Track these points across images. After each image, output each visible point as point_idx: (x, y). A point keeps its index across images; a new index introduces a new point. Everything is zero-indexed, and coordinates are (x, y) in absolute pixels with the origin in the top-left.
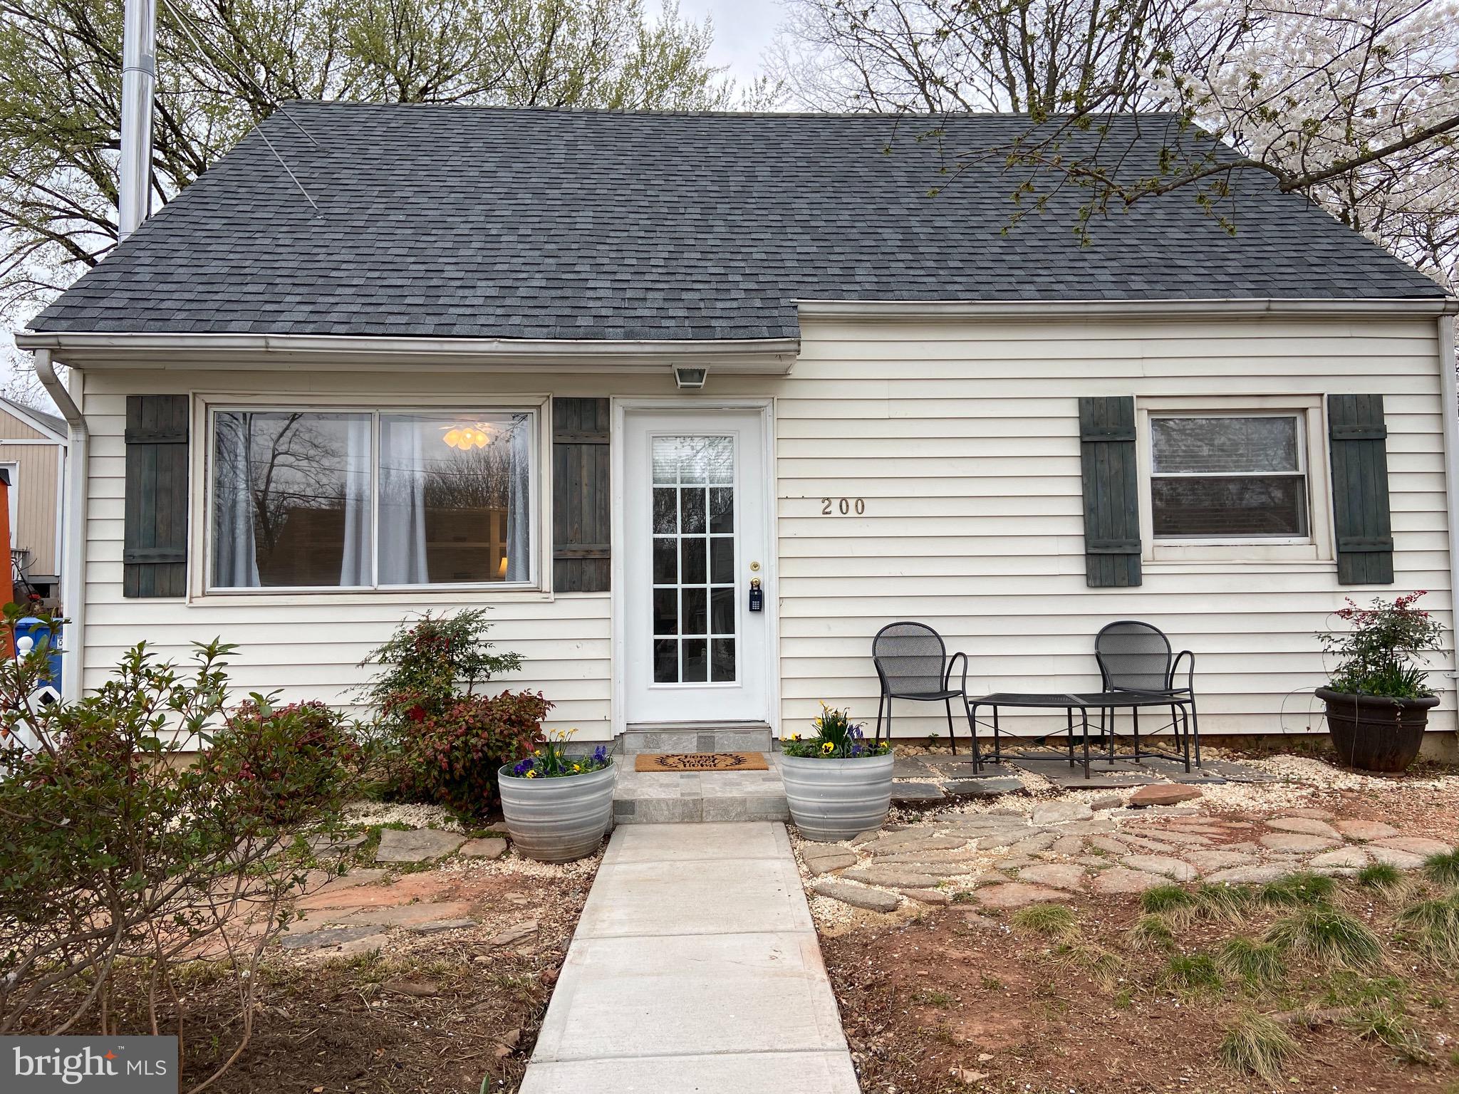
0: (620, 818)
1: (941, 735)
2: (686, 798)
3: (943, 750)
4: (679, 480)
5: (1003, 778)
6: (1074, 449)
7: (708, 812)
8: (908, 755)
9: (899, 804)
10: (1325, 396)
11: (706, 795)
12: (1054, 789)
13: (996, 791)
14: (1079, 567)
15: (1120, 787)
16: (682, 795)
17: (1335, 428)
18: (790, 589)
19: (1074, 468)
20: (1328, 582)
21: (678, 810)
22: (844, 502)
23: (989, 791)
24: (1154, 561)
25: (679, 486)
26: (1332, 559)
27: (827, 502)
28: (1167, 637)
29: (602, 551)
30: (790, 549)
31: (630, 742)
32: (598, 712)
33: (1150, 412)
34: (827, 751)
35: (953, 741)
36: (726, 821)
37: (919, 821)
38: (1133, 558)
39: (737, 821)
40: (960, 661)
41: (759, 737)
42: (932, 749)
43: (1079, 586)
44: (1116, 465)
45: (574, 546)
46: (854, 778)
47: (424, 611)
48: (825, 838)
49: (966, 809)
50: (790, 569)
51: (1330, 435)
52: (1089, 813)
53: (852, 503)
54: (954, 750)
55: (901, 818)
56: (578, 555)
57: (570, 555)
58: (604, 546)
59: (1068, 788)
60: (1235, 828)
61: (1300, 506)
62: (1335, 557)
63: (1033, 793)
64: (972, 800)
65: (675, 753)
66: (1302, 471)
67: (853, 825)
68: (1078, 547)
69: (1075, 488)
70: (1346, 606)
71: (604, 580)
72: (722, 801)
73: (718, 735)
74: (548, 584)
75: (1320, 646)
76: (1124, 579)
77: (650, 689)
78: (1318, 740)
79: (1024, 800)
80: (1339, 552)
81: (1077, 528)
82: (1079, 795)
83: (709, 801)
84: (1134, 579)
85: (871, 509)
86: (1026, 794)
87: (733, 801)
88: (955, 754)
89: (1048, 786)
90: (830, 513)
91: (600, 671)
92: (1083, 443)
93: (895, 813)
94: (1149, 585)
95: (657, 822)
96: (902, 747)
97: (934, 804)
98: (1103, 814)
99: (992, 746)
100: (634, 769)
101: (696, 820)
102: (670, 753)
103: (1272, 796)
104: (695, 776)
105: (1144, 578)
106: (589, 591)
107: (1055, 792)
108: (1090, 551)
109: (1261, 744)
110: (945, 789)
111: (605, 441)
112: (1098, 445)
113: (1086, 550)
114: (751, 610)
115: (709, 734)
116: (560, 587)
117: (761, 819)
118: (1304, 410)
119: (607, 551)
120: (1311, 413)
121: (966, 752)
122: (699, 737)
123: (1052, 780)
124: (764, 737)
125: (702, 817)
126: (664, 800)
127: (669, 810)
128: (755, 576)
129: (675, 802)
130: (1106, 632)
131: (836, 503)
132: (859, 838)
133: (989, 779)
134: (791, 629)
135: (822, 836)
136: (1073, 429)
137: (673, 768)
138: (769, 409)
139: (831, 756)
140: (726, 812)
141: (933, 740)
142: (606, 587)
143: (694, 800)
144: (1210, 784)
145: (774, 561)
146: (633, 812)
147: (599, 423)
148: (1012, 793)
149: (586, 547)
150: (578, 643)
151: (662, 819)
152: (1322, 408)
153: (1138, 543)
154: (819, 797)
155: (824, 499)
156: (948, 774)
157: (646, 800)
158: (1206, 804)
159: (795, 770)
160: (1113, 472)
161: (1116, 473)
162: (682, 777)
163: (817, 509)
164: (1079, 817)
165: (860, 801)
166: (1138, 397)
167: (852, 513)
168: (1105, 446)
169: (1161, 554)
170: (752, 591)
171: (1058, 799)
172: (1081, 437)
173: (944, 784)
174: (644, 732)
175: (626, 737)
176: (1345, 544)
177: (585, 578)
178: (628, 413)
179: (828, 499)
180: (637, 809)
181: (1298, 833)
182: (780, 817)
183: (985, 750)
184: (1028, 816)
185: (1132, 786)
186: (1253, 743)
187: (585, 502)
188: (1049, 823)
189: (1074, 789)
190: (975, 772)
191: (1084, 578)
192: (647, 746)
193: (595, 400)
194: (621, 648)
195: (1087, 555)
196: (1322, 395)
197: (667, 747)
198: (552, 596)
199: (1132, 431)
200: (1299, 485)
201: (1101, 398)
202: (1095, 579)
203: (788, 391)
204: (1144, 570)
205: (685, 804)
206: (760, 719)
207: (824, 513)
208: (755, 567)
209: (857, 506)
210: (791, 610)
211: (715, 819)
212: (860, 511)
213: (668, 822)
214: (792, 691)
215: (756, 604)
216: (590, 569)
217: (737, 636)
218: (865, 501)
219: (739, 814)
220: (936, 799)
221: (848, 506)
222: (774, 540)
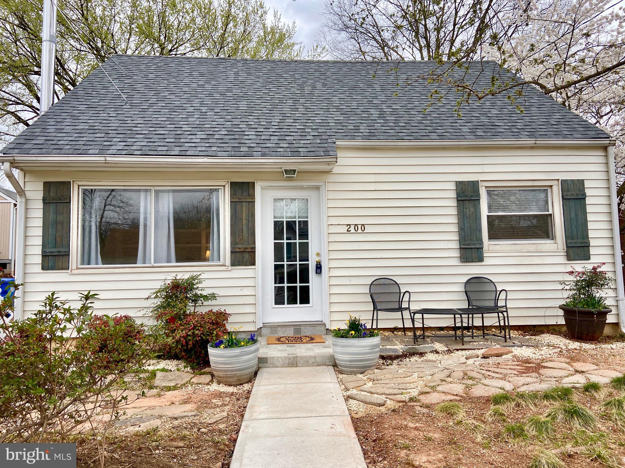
0: (261, 365)
1: (399, 327)
2: (290, 356)
3: (400, 333)
4: (285, 217)
5: (427, 345)
6: (454, 203)
7: (300, 362)
8: (385, 336)
9: (382, 357)
10: (560, 180)
11: (299, 355)
12: (449, 350)
13: (424, 351)
14: (457, 254)
15: (477, 349)
16: (288, 354)
17: (564, 194)
18: (333, 264)
19: (454, 211)
20: (563, 260)
21: (287, 361)
22: (356, 226)
23: (421, 351)
24: (489, 251)
25: (285, 220)
26: (564, 250)
28: (495, 283)
29: (252, 248)
30: (333, 247)
31: (264, 331)
32: (250, 318)
33: (486, 187)
34: (352, 335)
35: (404, 329)
36: (308, 366)
37: (391, 365)
38: (480, 250)
39: (313, 366)
40: (407, 294)
41: (320, 328)
42: (395, 333)
43: (456, 262)
44: (472, 209)
45: (240, 246)
46: (364, 347)
47: (174, 275)
48: (351, 373)
49: (411, 359)
50: (333, 256)
51: (562, 197)
52: (465, 360)
54: (405, 333)
55: (383, 363)
56: (241, 250)
57: (238, 250)
58: (253, 246)
59: (455, 349)
60: (528, 367)
61: (550, 227)
62: (565, 249)
63: (440, 352)
64: (414, 355)
65: (284, 336)
66: (550, 212)
67: (363, 367)
68: (456, 245)
69: (455, 220)
70: (571, 270)
71: (253, 260)
72: (306, 357)
73: (302, 328)
74: (228, 262)
75: (561, 287)
76: (476, 259)
77: (273, 308)
78: (560, 327)
79: (436, 355)
80: (567, 247)
81: (456, 237)
82: (460, 353)
83: (300, 357)
84: (481, 259)
85: (368, 229)
86: (437, 352)
87: (310, 357)
88: (405, 335)
89: (446, 349)
90: (350, 231)
91: (251, 300)
92: (458, 200)
93: (381, 361)
94: (487, 261)
95: (277, 367)
96: (382, 332)
97: (397, 357)
98: (470, 361)
99: (421, 331)
100: (266, 343)
101: (294, 366)
102: (282, 336)
103: (542, 353)
104: (294, 346)
105: (485, 259)
106: (246, 265)
107: (449, 351)
108: (461, 247)
109: (536, 329)
110: (402, 351)
111: (252, 201)
112: (464, 202)
113: (460, 246)
114: (316, 273)
115: (299, 327)
116: (233, 264)
117: (323, 365)
118: (551, 186)
119: (254, 248)
120: (554, 187)
121: (409, 334)
122: (294, 329)
123: (448, 346)
124: (322, 329)
125: (297, 364)
126: (280, 357)
127: (282, 361)
128: (318, 259)
129: (285, 358)
130: (470, 281)
131: (352, 227)
132: (366, 373)
133: (421, 346)
134: (334, 281)
135: (350, 372)
136: (453, 195)
137: (284, 343)
138: (323, 186)
139: (353, 337)
140: (308, 362)
141: (396, 329)
142: (253, 264)
143: (293, 357)
144: (516, 347)
145: (326, 251)
146: (267, 363)
147: (250, 193)
148: (431, 352)
149: (245, 246)
150: (241, 288)
151: (280, 365)
152: (558, 185)
153: (482, 243)
154: (349, 355)
155: (347, 225)
156: (403, 344)
157: (272, 357)
158: (515, 356)
159: (338, 343)
160: (471, 213)
161: (472, 213)
162: (287, 346)
163: (344, 229)
164: (461, 362)
165: (367, 357)
166: (481, 181)
167: (360, 231)
168: (467, 202)
169: (492, 248)
170: (317, 265)
171: (451, 354)
172: (457, 198)
173: (401, 349)
174: (271, 327)
175: (262, 329)
176: (570, 243)
177: (245, 260)
178: (262, 188)
179: (349, 225)
180: (269, 361)
181: (555, 368)
182: (331, 364)
183: (418, 333)
184: (439, 362)
185: (482, 349)
186: (532, 329)
187: (244, 227)
188: (448, 365)
189: (457, 350)
190: (415, 343)
191: (460, 258)
192: (271, 333)
193: (248, 183)
194: (260, 290)
195: (460, 248)
196: (559, 180)
197: (281, 333)
198: (230, 268)
199: (478, 195)
200: (549, 218)
201: (465, 181)
202: (464, 259)
203: (331, 178)
204: (485, 255)
205: (289, 358)
206: (321, 320)
207: (348, 231)
208: (318, 254)
209: (362, 228)
210: (334, 273)
211: (303, 365)
212: (363, 230)
213: (282, 366)
214: (335, 308)
215: (319, 270)
216: (247, 256)
217: (310, 284)
218: (365, 225)
219: (313, 363)
220: (399, 355)
221: (358, 228)
222: (326, 243)
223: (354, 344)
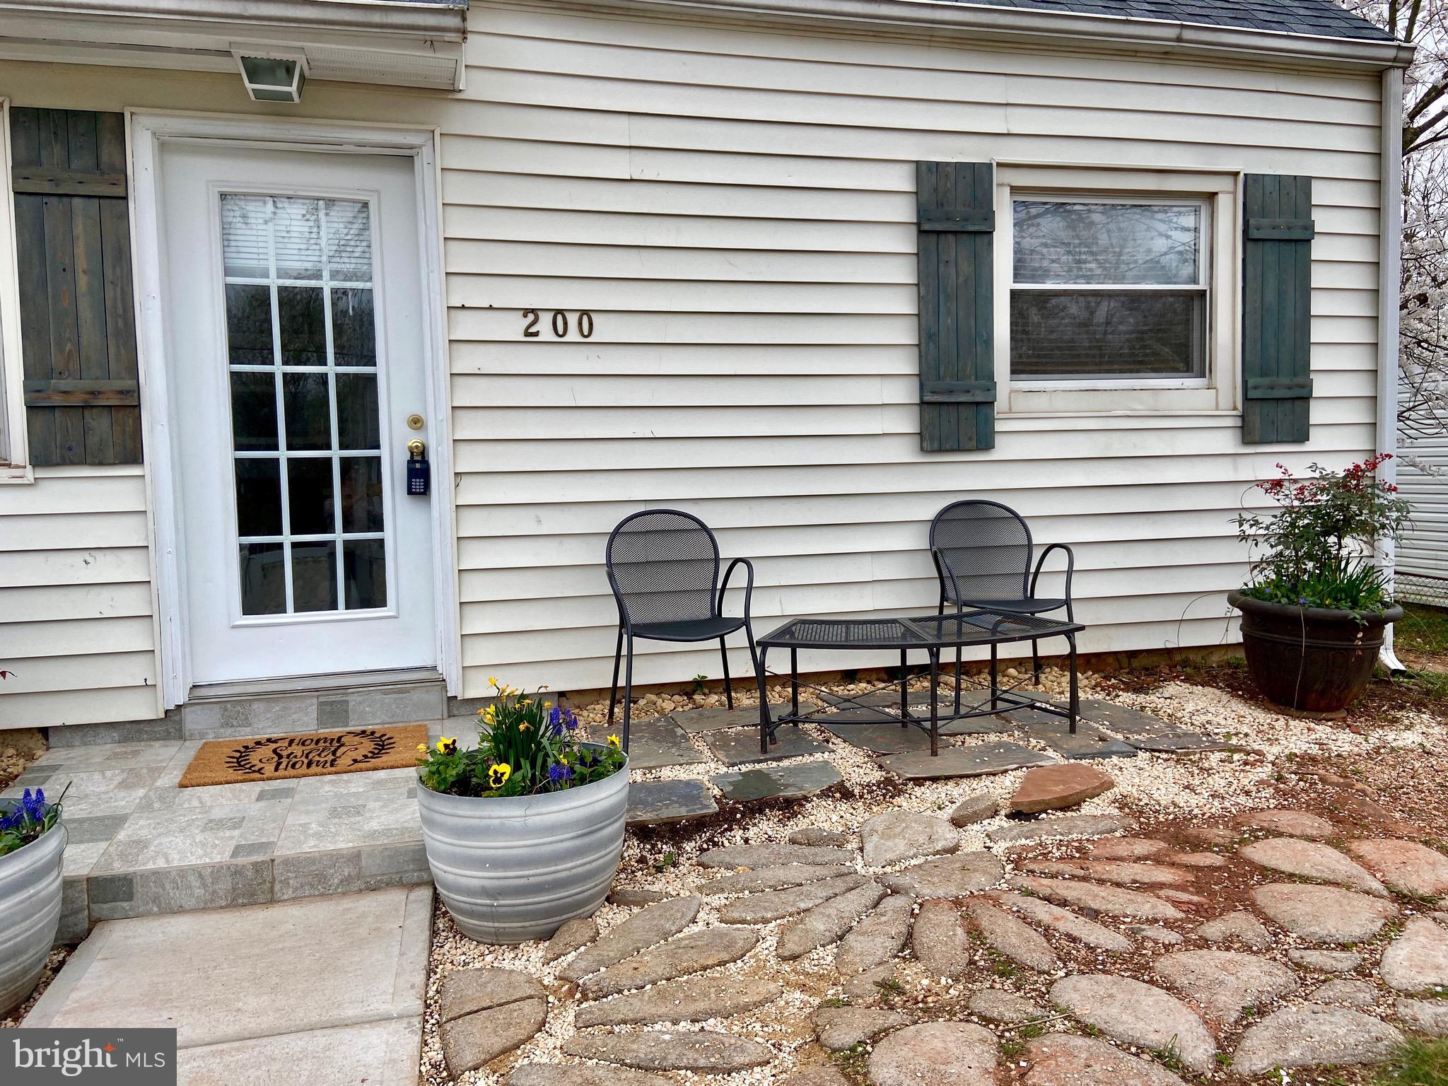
0: (103, 909)
1: (710, 677)
2: (241, 860)
3: (713, 699)
4: (273, 273)
5: (807, 759)
6: (905, 243)
7: (285, 883)
8: (661, 712)
9: (641, 832)
10: (1242, 175)
11: (285, 849)
12: (888, 781)
13: (799, 794)
14: (907, 424)
15: (988, 774)
16: (238, 849)
17: (1252, 222)
18: (471, 460)
19: (904, 273)
20: (1227, 442)
21: (224, 886)
22: (560, 318)
23: (789, 793)
24: (1012, 415)
25: (274, 283)
26: (1235, 409)
27: (531, 317)
28: (1028, 522)
29: (121, 392)
30: (470, 394)
31: (193, 720)
32: (133, 673)
33: (1015, 190)
34: (498, 780)
35: (728, 685)
36: (322, 895)
37: (675, 865)
38: (983, 409)
39: (344, 894)
41: (425, 696)
42: (698, 697)
43: (904, 452)
44: (965, 267)
45: (66, 383)
46: (551, 829)
48: (495, 940)
49: (751, 833)
50: (470, 427)
51: (1245, 232)
52: (948, 835)
53: (573, 319)
54: (730, 698)
55: (642, 860)
56: (76, 400)
57: (58, 401)
58: (128, 384)
59: (910, 779)
60: (1198, 868)
61: (1196, 335)
62: (1239, 405)
63: (856, 792)
64: (761, 812)
65: (275, 734)
66: (1202, 286)
68: (905, 393)
69: (905, 304)
71: (129, 444)
72: (311, 860)
73: (353, 700)
74: (19, 453)
76: (970, 439)
77: (234, 627)
79: (844, 807)
80: (1246, 399)
81: (906, 364)
82: (928, 793)
83: (287, 862)
84: (984, 441)
85: (604, 330)
86: (847, 795)
87: (335, 858)
88: (731, 707)
89: (877, 775)
90: (536, 334)
91: (131, 602)
92: (921, 232)
93: (635, 850)
94: (1004, 448)
95: (181, 911)
96: (653, 697)
97: (699, 825)
98: (972, 840)
99: (784, 686)
100: (179, 780)
101: (261, 898)
102: (265, 735)
103: (1217, 782)
104: (287, 793)
105: (999, 440)
106: (101, 464)
107: (891, 788)
108: (927, 399)
110: (717, 792)
111: (118, 191)
112: (943, 237)
113: (921, 397)
114: (410, 492)
115: (338, 698)
116: (42, 459)
117: (389, 884)
118: (1212, 196)
119: (135, 392)
120: (1224, 203)
121: (746, 700)
122: (321, 704)
123: (881, 760)
124: (432, 697)
125: (272, 890)
126: (194, 869)
127: (204, 886)
128: (414, 440)
129: (217, 871)
130: (944, 517)
131: (546, 319)
132: (562, 938)
133: (786, 763)
134: (474, 525)
135: (489, 934)
136: (904, 211)
137: (252, 775)
138: (426, 151)
140: (321, 878)
141: (700, 685)
142: (135, 457)
143: (255, 864)
144: (1115, 759)
145: (445, 412)
146: (129, 897)
147: (105, 158)
148: (826, 794)
149: (89, 384)
150: (85, 555)
151: (192, 903)
152: (1235, 193)
153: (991, 386)
154: (483, 868)
155: (526, 312)
156: (721, 755)
157: (156, 873)
158: (1122, 803)
160: (961, 279)
161: (966, 281)
162: (261, 797)
163: (514, 328)
164: (939, 847)
166: (999, 165)
167: (573, 335)
168: (951, 238)
169: (1021, 403)
170: (411, 462)
171: (897, 800)
172: (918, 224)
173: (716, 780)
174: (222, 702)
175: (186, 712)
176: (1255, 388)
177: (93, 440)
178: (165, 147)
179: (533, 311)
180: (138, 890)
182: (426, 876)
183: (777, 697)
184: (853, 845)
185: (1006, 771)
187: (84, 304)
188: (891, 863)
189: (919, 782)
190: (764, 750)
191: (917, 438)
193: (94, 116)
194: (169, 562)
195: (922, 403)
196: (1236, 174)
198: (30, 473)
199: (989, 217)
200: (1196, 304)
201: (948, 164)
202: (932, 439)
203: (457, 119)
204: (999, 427)
205: (237, 872)
206: (429, 663)
207: (527, 334)
208: (417, 423)
209: (580, 324)
210: (474, 493)
211: (299, 893)
212: (586, 332)
213: (205, 908)
214: (479, 622)
215: (418, 484)
216: (101, 425)
217: (388, 535)
218: (594, 316)
219: (346, 881)
220: (704, 816)
221: (565, 323)
222: (444, 380)
223: (507, 822)
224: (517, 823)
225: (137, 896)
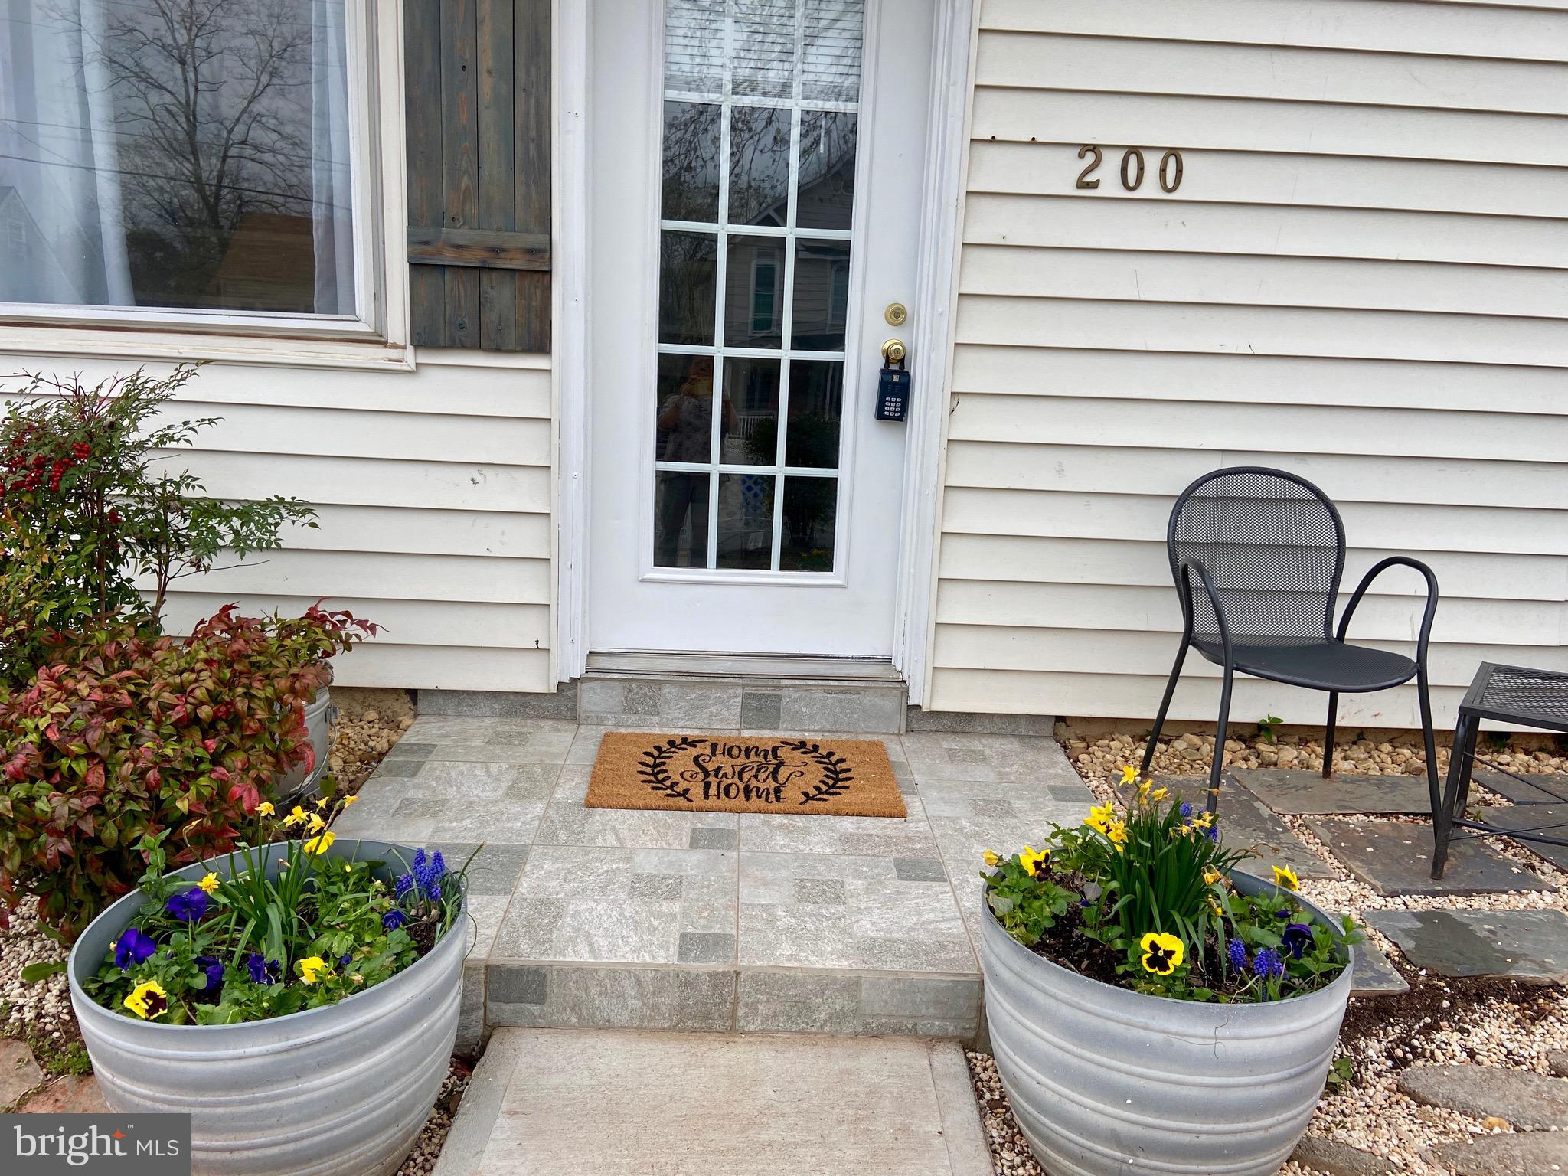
0: (504, 1010)
2: (697, 966)
3: (1288, 753)
4: (726, 86)
5: (1517, 902)
7: (753, 1007)
11: (749, 956)
13: (1538, 975)
16: (686, 942)
18: (978, 374)
21: (669, 999)
22: (1133, 160)
25: (726, 101)
27: (1090, 158)
29: (529, 251)
30: (988, 275)
31: (591, 698)
32: (522, 631)
36: (802, 1032)
39: (832, 1036)
41: (879, 701)
42: (1264, 748)
45: (461, 234)
46: (1250, 1064)
50: (985, 325)
53: (1152, 162)
54: (1329, 761)
56: (471, 259)
57: (449, 257)
58: (536, 239)
64: (1476, 999)
65: (693, 733)
71: (535, 325)
72: (792, 979)
73: (787, 696)
74: (399, 327)
77: (643, 581)
83: (755, 978)
85: (1201, 178)
87: (824, 981)
90: (1094, 185)
91: (524, 539)
95: (607, 1027)
97: (1380, 1009)
100: (582, 793)
101: (718, 1024)
102: (677, 732)
104: (728, 842)
106: (498, 349)
110: (1389, 947)
114: (881, 415)
115: (769, 691)
116: (425, 337)
117: (898, 1031)
119: (545, 252)
122: (746, 696)
124: (889, 703)
125: (733, 1016)
126: (630, 970)
127: (642, 996)
128: (892, 339)
129: (662, 977)
131: (1112, 162)
133: (1482, 904)
134: (970, 470)
137: (676, 796)
140: (803, 1007)
141: (1266, 729)
142: (539, 342)
143: (712, 974)
145: (947, 300)
146: (541, 998)
149: (489, 237)
150: (474, 472)
151: (624, 1018)
155: (1085, 149)
157: (579, 969)
159: (1036, 995)
162: (695, 841)
163: (1063, 174)
167: (1150, 188)
170: (886, 372)
174: (624, 678)
175: (583, 687)
177: (491, 316)
179: (1094, 148)
180: (553, 989)
182: (951, 1028)
187: (487, 117)
190: (1439, 871)
192: (629, 709)
194: (575, 488)
197: (674, 712)
198: (410, 358)
205: (688, 983)
206: (880, 653)
207: (1082, 185)
208: (897, 315)
209: (1163, 170)
210: (976, 423)
211: (770, 1025)
212: (1170, 184)
213: (640, 1028)
214: (960, 608)
215: (893, 404)
216: (501, 295)
217: (843, 473)
218: (1186, 159)
219: (838, 1017)
220: (1386, 996)
221: (1141, 169)
222: (951, 249)
223: (1177, 1041)
224: (1195, 1045)
225: (552, 998)
